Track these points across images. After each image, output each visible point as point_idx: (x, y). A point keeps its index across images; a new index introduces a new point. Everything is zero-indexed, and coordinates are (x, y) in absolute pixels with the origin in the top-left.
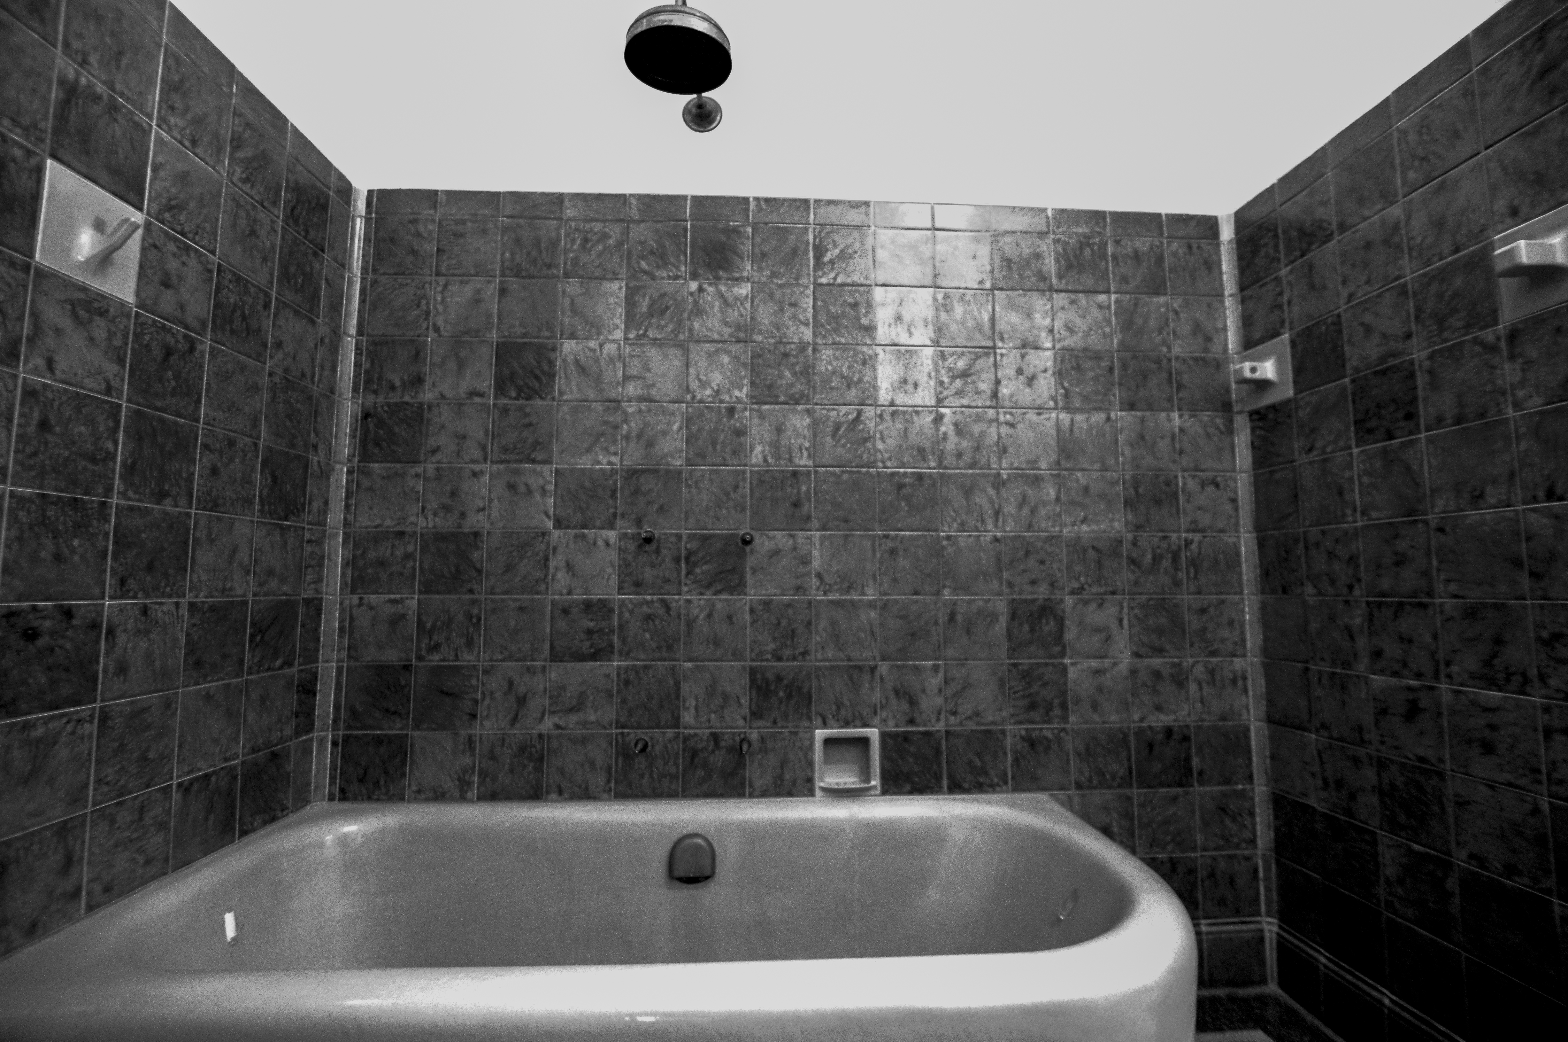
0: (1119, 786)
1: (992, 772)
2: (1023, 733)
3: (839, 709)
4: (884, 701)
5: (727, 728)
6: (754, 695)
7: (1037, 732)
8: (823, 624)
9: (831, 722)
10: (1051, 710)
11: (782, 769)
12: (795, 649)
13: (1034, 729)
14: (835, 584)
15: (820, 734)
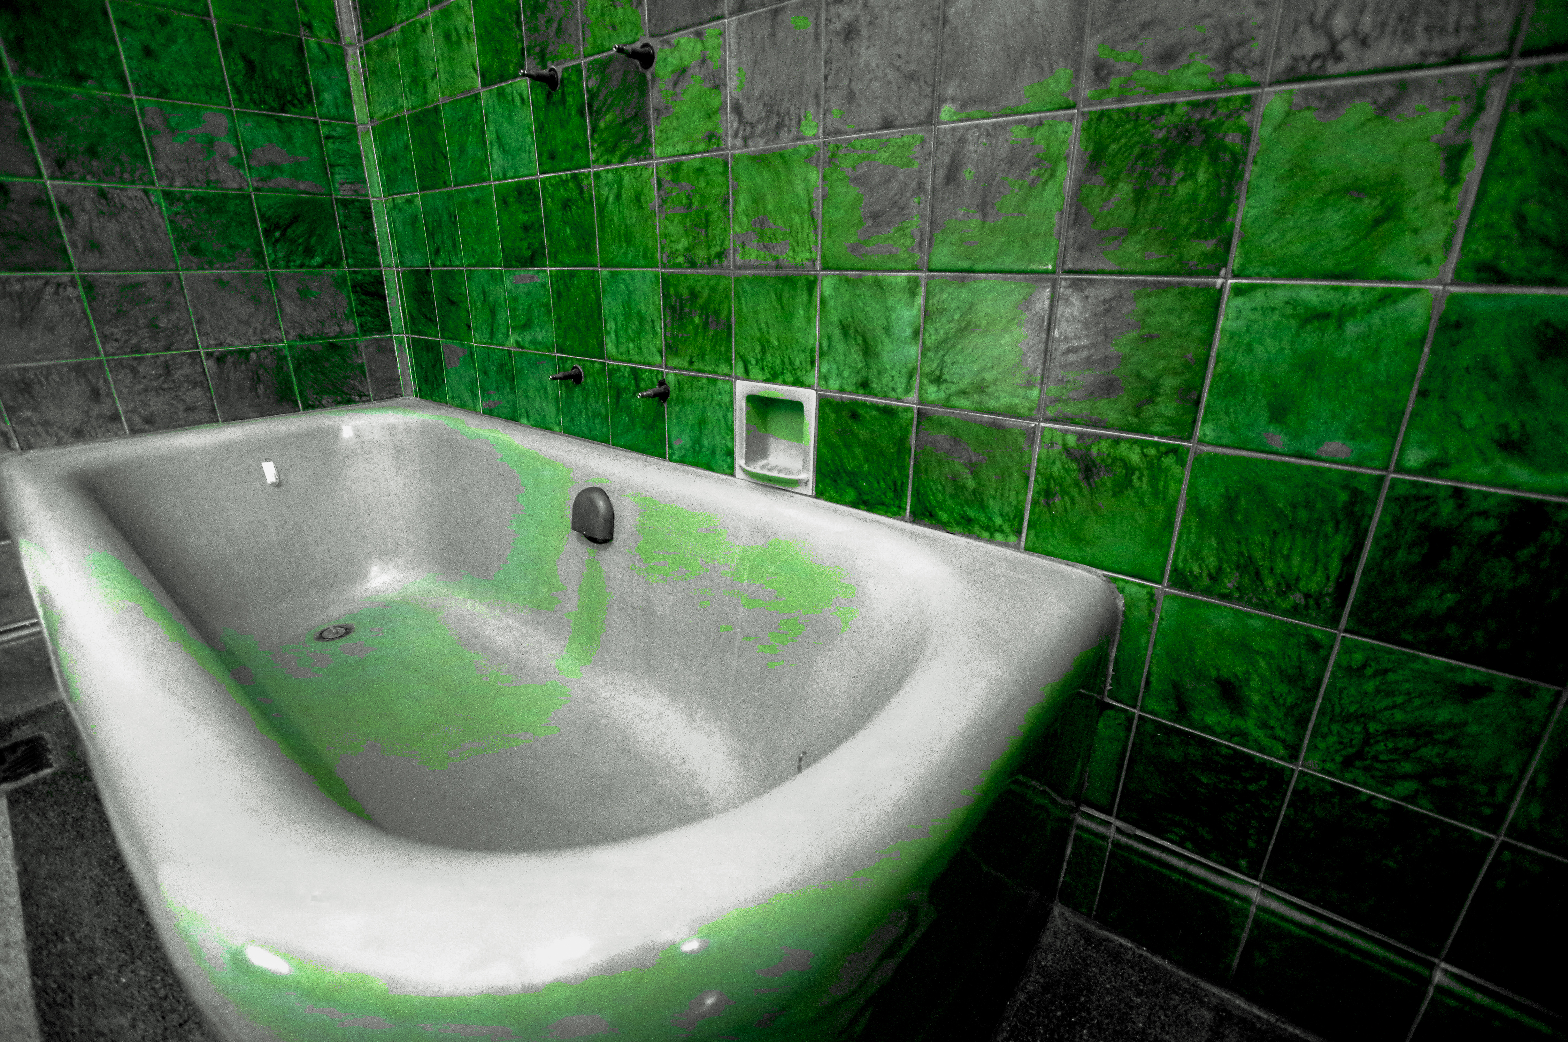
1: (994, 505)
2: (1072, 440)
3: (764, 351)
4: (825, 344)
5: (645, 364)
6: (668, 319)
7: (1104, 446)
8: (743, 201)
9: (754, 371)
11: (701, 433)
12: (709, 247)
13: (1098, 438)
14: (759, 121)
15: (743, 388)
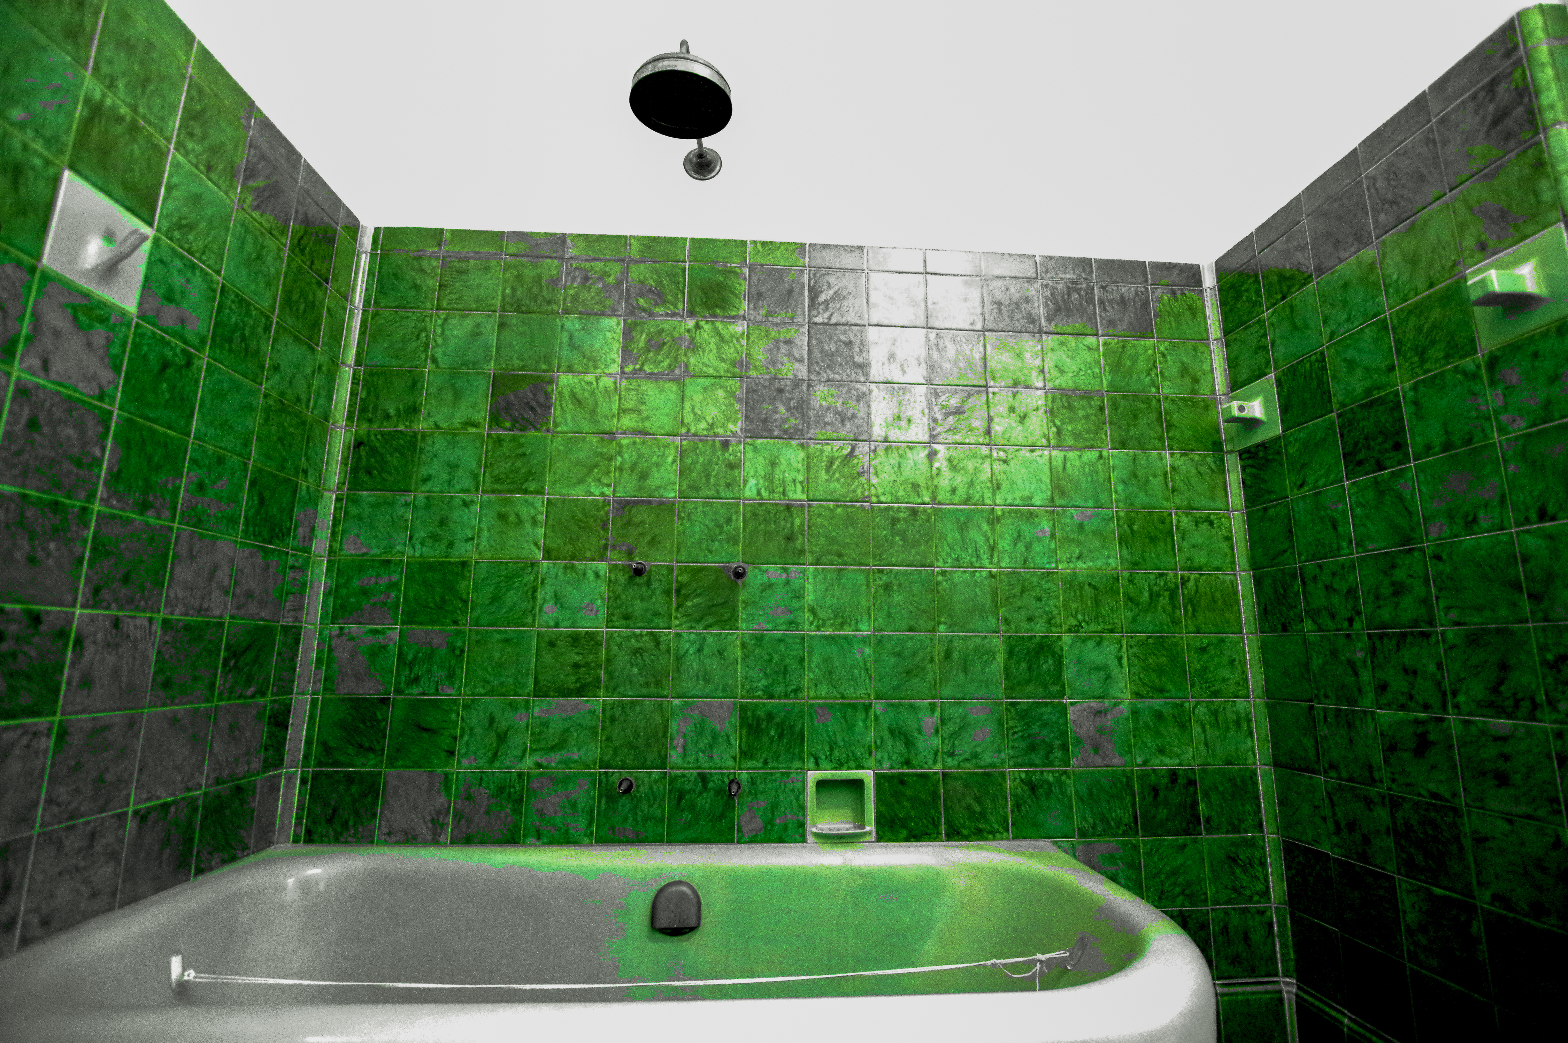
0: (1125, 834)
1: (992, 818)
2: (1023, 775)
3: (832, 750)
4: (879, 742)
5: (716, 769)
6: (744, 734)
7: (1037, 776)
8: (816, 660)
9: (824, 763)
10: (1051, 752)
11: (773, 814)
12: (787, 686)
13: (1034, 772)
14: (829, 619)
15: (813, 776)
